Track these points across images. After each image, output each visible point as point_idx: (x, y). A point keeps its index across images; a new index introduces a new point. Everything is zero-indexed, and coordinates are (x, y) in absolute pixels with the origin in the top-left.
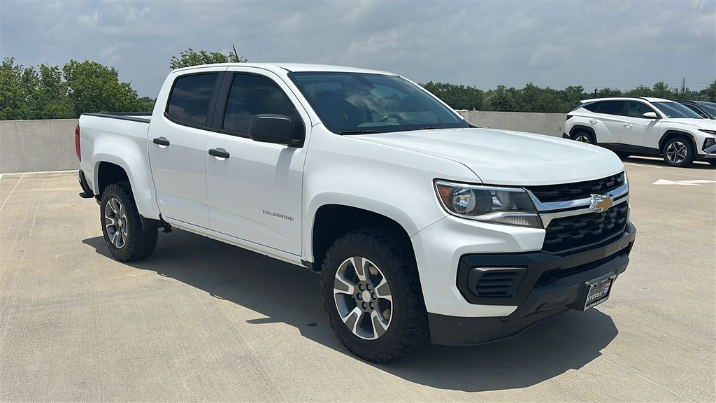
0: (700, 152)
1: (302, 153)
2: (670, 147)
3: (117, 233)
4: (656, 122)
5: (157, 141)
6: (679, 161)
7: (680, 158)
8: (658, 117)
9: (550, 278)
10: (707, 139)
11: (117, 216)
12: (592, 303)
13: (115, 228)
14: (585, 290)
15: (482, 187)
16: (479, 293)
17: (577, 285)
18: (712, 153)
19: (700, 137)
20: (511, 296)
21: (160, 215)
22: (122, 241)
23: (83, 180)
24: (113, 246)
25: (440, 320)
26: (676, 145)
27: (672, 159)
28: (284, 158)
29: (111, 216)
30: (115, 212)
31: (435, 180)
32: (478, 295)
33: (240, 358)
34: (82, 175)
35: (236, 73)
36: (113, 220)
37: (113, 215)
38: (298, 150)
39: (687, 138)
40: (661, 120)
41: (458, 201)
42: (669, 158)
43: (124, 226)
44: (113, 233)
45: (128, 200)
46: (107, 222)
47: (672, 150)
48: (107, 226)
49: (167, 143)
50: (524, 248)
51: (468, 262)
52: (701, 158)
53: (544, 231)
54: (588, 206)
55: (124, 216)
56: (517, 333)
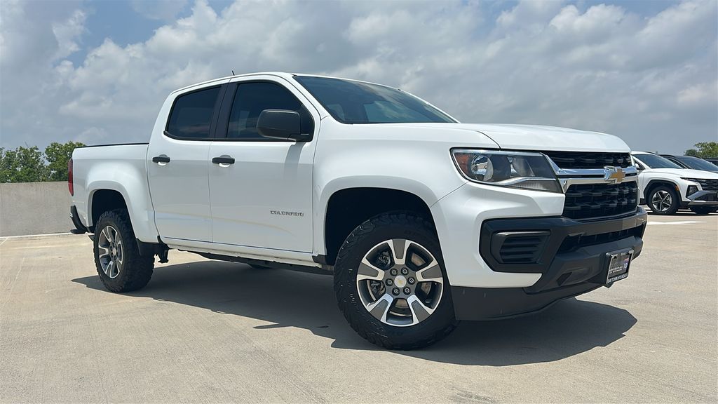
0: (684, 199)
1: (310, 146)
2: (655, 196)
3: (111, 263)
4: (640, 172)
5: (156, 160)
6: (665, 209)
7: (665, 206)
8: (641, 168)
9: (571, 245)
10: (689, 186)
11: (111, 245)
12: (614, 277)
13: (108, 258)
14: (606, 261)
15: (500, 152)
16: (503, 260)
17: (599, 255)
18: (695, 200)
19: (683, 185)
20: (535, 263)
21: (159, 237)
22: (116, 271)
23: (75, 216)
24: (107, 277)
25: (464, 292)
26: (661, 193)
27: (658, 208)
28: (293, 153)
29: (104, 246)
30: (110, 240)
31: (451, 150)
32: (502, 262)
33: (250, 353)
34: (74, 210)
35: (239, 83)
36: (107, 250)
37: (107, 244)
38: (307, 144)
39: (671, 186)
40: (644, 171)
41: (476, 170)
42: (655, 207)
43: (119, 254)
44: (106, 264)
45: (124, 226)
46: (100, 251)
47: (657, 199)
48: (100, 256)
49: (166, 160)
50: (546, 212)
51: (490, 227)
52: (686, 206)
53: (564, 195)
54: (602, 176)
55: (120, 243)
56: (542, 308)
